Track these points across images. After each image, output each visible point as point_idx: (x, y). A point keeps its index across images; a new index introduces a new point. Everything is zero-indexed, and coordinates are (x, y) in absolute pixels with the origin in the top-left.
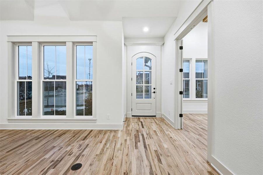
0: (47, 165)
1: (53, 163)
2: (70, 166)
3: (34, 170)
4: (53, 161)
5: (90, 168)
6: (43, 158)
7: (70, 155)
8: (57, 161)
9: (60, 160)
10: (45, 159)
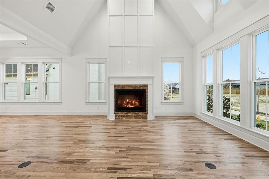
0: (196, 149)
1: (201, 151)
2: (207, 161)
3: (188, 146)
4: (201, 150)
5: (219, 176)
6: (198, 144)
7: (216, 156)
8: (204, 152)
9: (206, 153)
10: (199, 145)
